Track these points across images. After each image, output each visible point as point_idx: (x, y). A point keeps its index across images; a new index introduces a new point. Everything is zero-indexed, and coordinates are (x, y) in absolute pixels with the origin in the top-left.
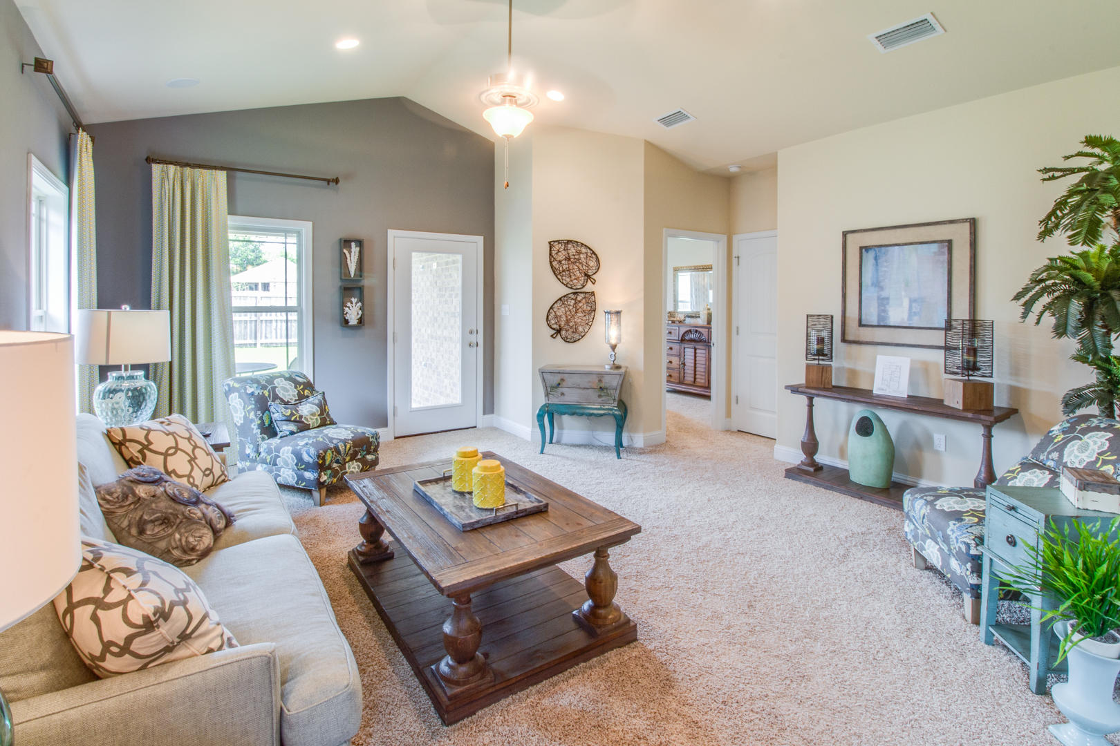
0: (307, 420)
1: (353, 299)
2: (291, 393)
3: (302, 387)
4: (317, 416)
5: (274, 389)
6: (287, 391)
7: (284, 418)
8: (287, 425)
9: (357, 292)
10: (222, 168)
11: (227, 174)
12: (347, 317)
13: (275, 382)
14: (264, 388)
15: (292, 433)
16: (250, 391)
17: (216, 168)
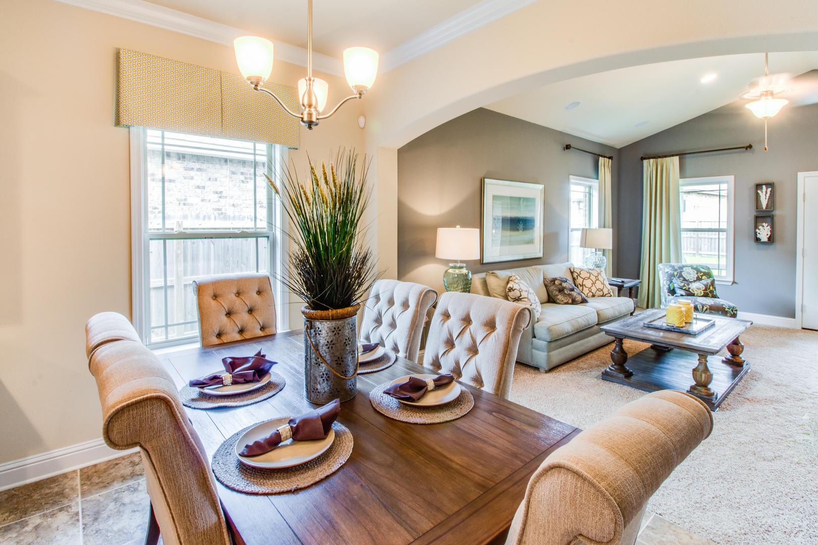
0: (693, 291)
1: (764, 224)
2: (692, 276)
3: (702, 274)
4: (701, 291)
5: (681, 272)
6: (690, 274)
7: (679, 287)
8: (680, 291)
9: (769, 220)
10: (677, 155)
11: (679, 158)
12: (758, 236)
13: (684, 269)
14: (676, 270)
15: (682, 295)
16: (666, 270)
17: (673, 155)
